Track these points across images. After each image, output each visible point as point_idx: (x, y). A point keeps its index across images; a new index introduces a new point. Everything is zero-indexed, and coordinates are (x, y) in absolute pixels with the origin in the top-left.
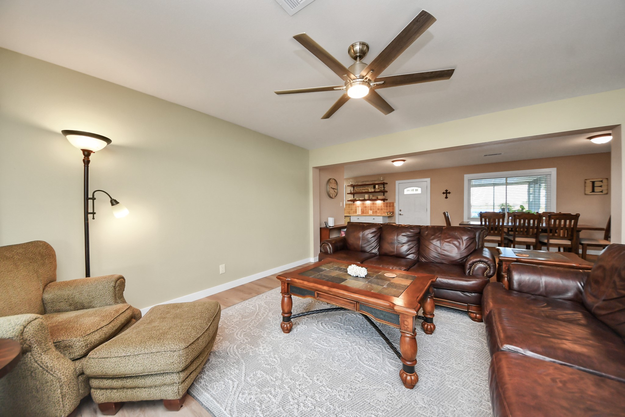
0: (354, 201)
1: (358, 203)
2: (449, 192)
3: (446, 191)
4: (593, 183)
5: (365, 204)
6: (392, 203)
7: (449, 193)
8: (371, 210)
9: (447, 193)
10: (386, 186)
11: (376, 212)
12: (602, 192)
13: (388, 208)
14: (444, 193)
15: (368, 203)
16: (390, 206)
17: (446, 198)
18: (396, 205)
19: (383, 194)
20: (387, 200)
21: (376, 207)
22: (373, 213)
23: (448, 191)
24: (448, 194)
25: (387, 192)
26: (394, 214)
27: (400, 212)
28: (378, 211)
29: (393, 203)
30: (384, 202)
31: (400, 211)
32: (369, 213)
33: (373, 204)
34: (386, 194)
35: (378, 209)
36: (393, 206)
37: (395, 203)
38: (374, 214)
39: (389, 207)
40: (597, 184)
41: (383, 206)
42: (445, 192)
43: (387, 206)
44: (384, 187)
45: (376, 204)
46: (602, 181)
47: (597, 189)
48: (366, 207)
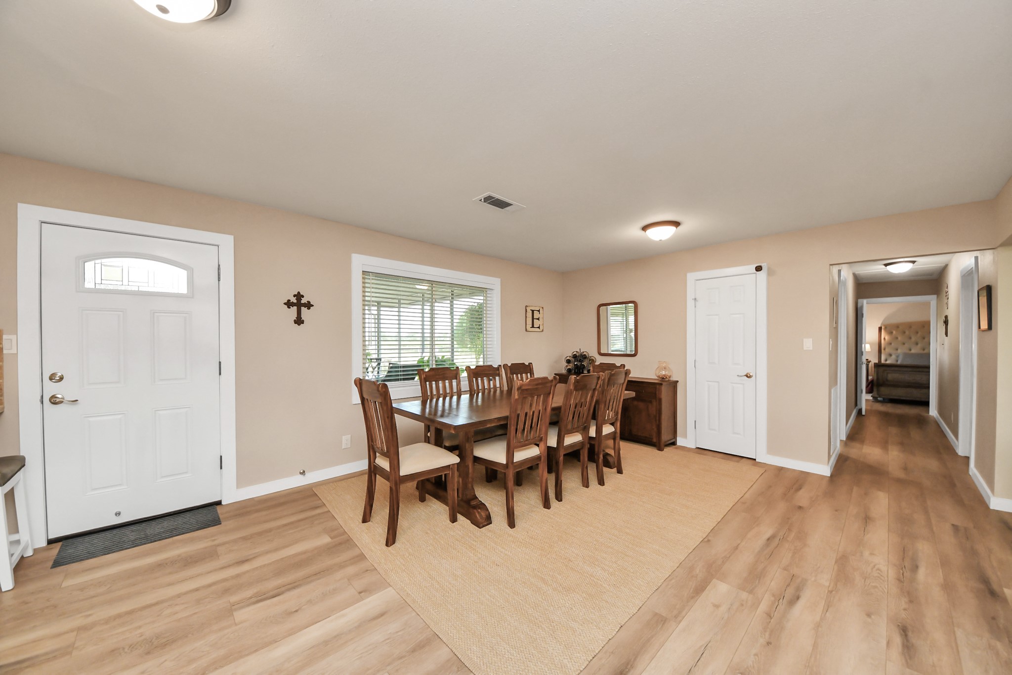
2: (309, 302)
3: (299, 296)
4: (533, 311)
7: (309, 305)
9: (299, 303)
12: (539, 327)
14: (289, 304)
17: (299, 321)
23: (303, 296)
24: (304, 309)
26: (6, 398)
27: (51, 388)
37: (5, 337)
40: (536, 315)
42: (294, 300)
46: (539, 311)
47: (537, 323)
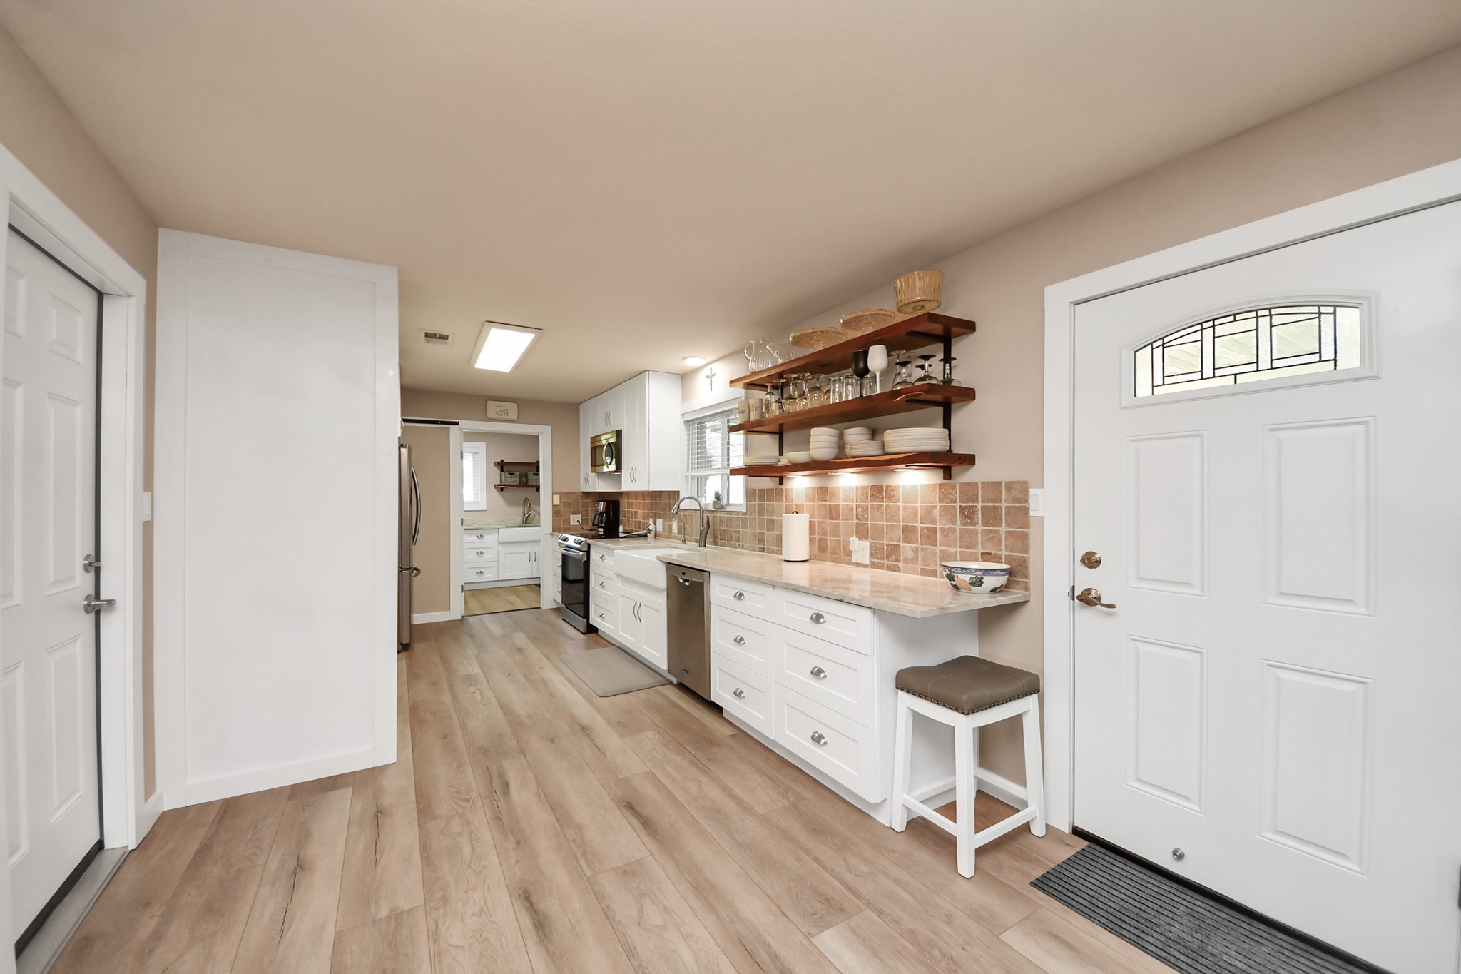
0: (778, 473)
1: (800, 483)
5: (834, 494)
6: (1010, 486)
8: (862, 533)
10: (960, 348)
11: (894, 551)
13: (980, 527)
15: (849, 481)
16: (992, 516)
18: (1043, 503)
19: (939, 410)
20: (969, 460)
21: (893, 515)
22: (872, 555)
25: (968, 394)
26: (1032, 581)
27: (1086, 579)
28: (907, 549)
29: (1020, 491)
30: (948, 474)
31: (1091, 561)
32: (849, 554)
33: (877, 492)
34: (960, 417)
35: (905, 529)
36: (1021, 513)
37: (1032, 491)
38: (880, 567)
39: (985, 523)
41: (937, 512)
43: (968, 515)
44: (947, 359)
45: (890, 498)
48: (834, 513)
